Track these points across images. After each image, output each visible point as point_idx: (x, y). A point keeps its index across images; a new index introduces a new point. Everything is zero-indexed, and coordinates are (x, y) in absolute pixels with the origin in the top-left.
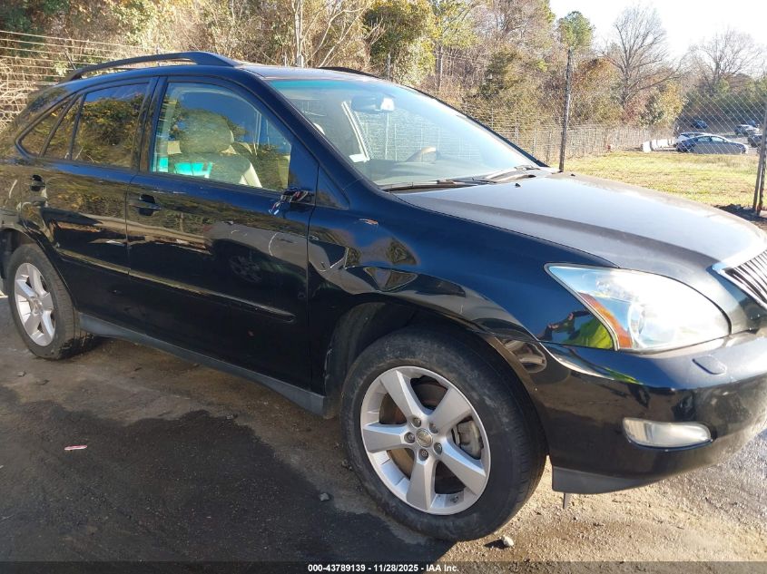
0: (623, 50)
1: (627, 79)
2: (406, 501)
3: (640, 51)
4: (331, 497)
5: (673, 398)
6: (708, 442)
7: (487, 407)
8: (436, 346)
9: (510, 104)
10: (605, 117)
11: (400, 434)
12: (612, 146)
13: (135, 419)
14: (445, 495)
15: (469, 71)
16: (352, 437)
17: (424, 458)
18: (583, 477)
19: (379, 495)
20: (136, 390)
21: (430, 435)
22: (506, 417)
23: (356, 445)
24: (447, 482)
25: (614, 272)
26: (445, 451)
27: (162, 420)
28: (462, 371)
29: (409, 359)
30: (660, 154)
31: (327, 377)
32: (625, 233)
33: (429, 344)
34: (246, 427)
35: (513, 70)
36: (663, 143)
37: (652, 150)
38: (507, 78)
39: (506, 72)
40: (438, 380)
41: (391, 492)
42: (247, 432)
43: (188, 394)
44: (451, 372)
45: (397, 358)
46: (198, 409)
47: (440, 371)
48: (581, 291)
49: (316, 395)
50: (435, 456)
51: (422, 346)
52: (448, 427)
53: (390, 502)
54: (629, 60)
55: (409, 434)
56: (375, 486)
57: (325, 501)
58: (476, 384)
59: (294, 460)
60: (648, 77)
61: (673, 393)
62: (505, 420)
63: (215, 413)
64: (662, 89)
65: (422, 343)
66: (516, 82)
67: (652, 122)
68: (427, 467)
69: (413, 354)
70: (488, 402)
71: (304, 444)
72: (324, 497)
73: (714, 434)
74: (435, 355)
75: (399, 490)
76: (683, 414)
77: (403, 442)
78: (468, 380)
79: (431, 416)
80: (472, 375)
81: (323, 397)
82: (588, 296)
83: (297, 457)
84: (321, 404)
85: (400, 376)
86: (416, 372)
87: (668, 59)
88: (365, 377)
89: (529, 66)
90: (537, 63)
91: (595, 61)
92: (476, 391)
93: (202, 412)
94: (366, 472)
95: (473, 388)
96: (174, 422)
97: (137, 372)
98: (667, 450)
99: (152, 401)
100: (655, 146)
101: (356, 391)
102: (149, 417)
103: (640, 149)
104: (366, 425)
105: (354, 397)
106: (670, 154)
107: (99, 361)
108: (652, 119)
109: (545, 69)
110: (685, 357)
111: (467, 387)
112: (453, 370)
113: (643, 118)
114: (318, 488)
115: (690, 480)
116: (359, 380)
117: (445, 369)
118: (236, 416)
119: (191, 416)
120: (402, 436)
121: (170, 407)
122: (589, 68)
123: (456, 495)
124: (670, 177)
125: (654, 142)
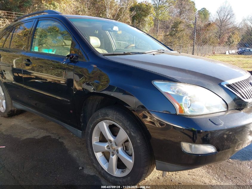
0: (220, 20)
1: (221, 30)
2: (107, 171)
3: (226, 21)
4: (83, 168)
5: (202, 134)
6: (215, 153)
7: (132, 136)
8: (115, 112)
9: (179, 38)
10: (213, 43)
11: (105, 146)
12: (215, 52)
13: (25, 138)
14: (121, 170)
15: (168, 28)
16: (89, 147)
17: (113, 155)
18: (168, 165)
19: (98, 169)
20: (29, 128)
21: (115, 147)
22: (139, 140)
23: (90, 150)
24: (121, 165)
25: (178, 84)
26: (120, 153)
27: (34, 138)
28: (124, 122)
29: (107, 118)
30: (232, 55)
31: (82, 124)
32: (187, 70)
33: (113, 112)
34: (62, 142)
35: (181, 26)
36: (233, 51)
37: (229, 54)
38: (179, 29)
39: (178, 27)
40: (117, 126)
41: (102, 167)
42: (62, 143)
43: (47, 130)
44: (120, 123)
45: (103, 117)
46: (48, 135)
47: (116, 122)
48: (165, 91)
49: (79, 131)
50: (116, 155)
51: (111, 113)
52: (121, 143)
53: (102, 171)
54: (222, 23)
55: (108, 146)
56: (97, 165)
57: (81, 170)
58: (128, 127)
59: (75, 154)
60: (228, 29)
61: (202, 133)
62: (138, 141)
63: (53, 137)
64: (233, 33)
65: (111, 112)
66: (182, 31)
67: (230, 45)
68: (114, 158)
69: (108, 115)
70: (132, 134)
71: (80, 149)
72: (80, 168)
73: (218, 150)
74: (115, 116)
75: (105, 167)
76: (205, 141)
77: (106, 149)
78: (126, 125)
79: (115, 139)
80: (127, 124)
81: (81, 132)
82: (168, 93)
83: (76, 153)
84: (81, 134)
85: (105, 124)
86: (110, 123)
87: (235, 23)
88: (93, 124)
89: (188, 26)
90: (190, 25)
91: (209, 24)
92: (128, 130)
93: (48, 136)
94: (94, 160)
95: (127, 129)
96: (38, 139)
97: (32, 122)
98: (200, 155)
99: (33, 132)
100: (230, 52)
101: (90, 130)
102: (30, 137)
103: (225, 53)
104: (94, 142)
105: (89, 132)
106: (235, 55)
107: (21, 118)
108: (229, 44)
109: (193, 27)
110: (206, 118)
111: (125, 128)
112: (120, 122)
113: (226, 43)
114: (80, 165)
115: (220, 168)
116: (91, 125)
117: (118, 121)
118: (60, 138)
119: (44, 138)
120: (106, 146)
121: (38, 134)
122: (207, 26)
123: (124, 170)
124: (234, 62)
125: (230, 51)
